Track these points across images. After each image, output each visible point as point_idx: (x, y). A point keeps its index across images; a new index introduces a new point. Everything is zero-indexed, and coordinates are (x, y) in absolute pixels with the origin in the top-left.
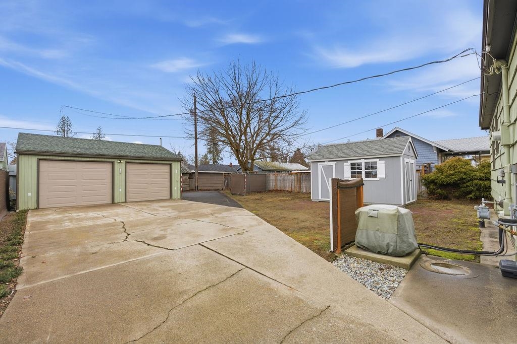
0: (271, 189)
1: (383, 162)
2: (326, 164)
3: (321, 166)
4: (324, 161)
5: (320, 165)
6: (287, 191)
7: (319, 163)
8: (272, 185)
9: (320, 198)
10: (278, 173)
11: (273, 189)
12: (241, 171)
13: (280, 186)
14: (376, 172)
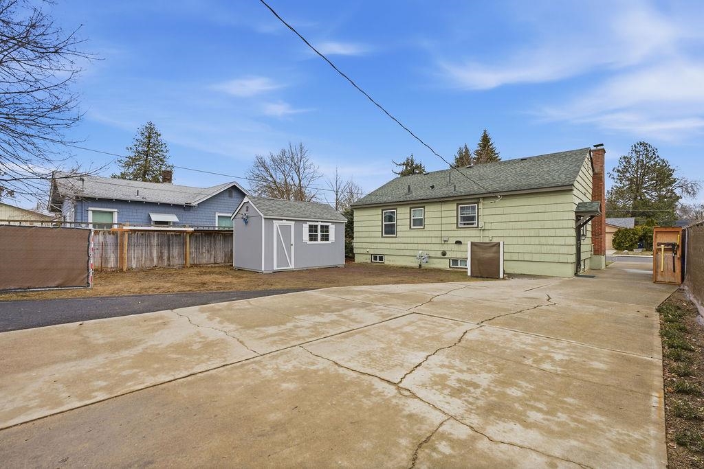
1: (334, 226)
2: (284, 222)
3: (278, 224)
4: (282, 220)
5: (276, 223)
7: (274, 221)
9: (275, 268)
14: (328, 235)
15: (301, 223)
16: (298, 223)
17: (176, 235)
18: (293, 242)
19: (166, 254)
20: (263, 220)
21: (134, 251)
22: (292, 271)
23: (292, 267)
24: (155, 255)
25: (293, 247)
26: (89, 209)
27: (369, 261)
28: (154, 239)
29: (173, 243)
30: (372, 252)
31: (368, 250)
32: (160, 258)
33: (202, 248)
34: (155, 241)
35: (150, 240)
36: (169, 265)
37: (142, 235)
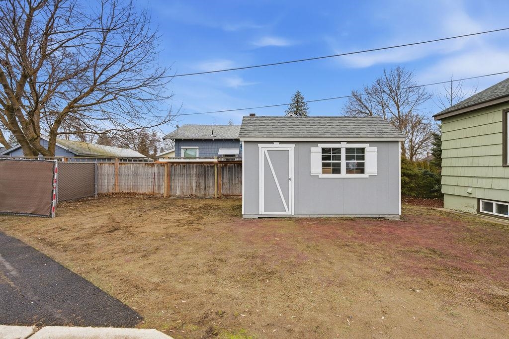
0: (105, 192)
1: (375, 149)
2: (276, 146)
3: (266, 150)
4: (272, 142)
5: (263, 149)
6: (144, 194)
7: (260, 145)
8: (106, 184)
9: (262, 212)
10: (122, 162)
11: (111, 191)
12: (20, 155)
13: (125, 185)
14: (363, 164)
15: (306, 146)
16: (301, 146)
17: (211, 166)
18: (292, 175)
19: (202, 184)
20: (243, 144)
21: (179, 180)
22: (290, 219)
23: (290, 211)
24: (194, 185)
25: (292, 184)
26: (182, 147)
27: (474, 211)
28: (193, 169)
29: (208, 174)
30: (479, 194)
31: (470, 190)
32: (198, 187)
33: (235, 179)
34: (194, 171)
35: (190, 171)
36: (205, 194)
37: (184, 166)
